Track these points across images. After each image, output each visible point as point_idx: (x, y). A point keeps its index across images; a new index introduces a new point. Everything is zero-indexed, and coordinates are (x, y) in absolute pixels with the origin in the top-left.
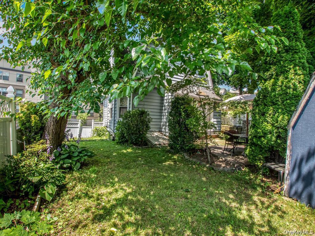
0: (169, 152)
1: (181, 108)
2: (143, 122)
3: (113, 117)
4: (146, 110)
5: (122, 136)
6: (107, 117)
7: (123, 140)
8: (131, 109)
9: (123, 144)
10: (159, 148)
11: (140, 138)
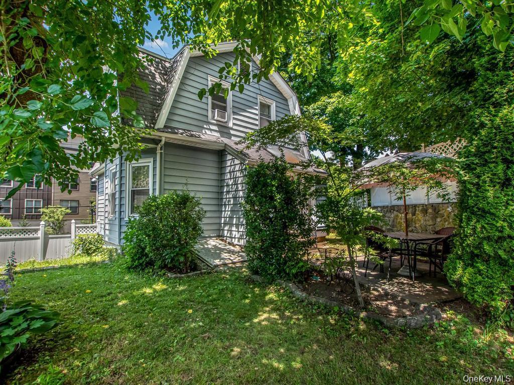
0: (248, 281)
1: (273, 186)
2: (186, 219)
3: (117, 213)
4: (192, 194)
5: (140, 252)
6: (103, 214)
7: (141, 261)
8: (157, 193)
9: (143, 270)
10: (225, 272)
11: (182, 255)
